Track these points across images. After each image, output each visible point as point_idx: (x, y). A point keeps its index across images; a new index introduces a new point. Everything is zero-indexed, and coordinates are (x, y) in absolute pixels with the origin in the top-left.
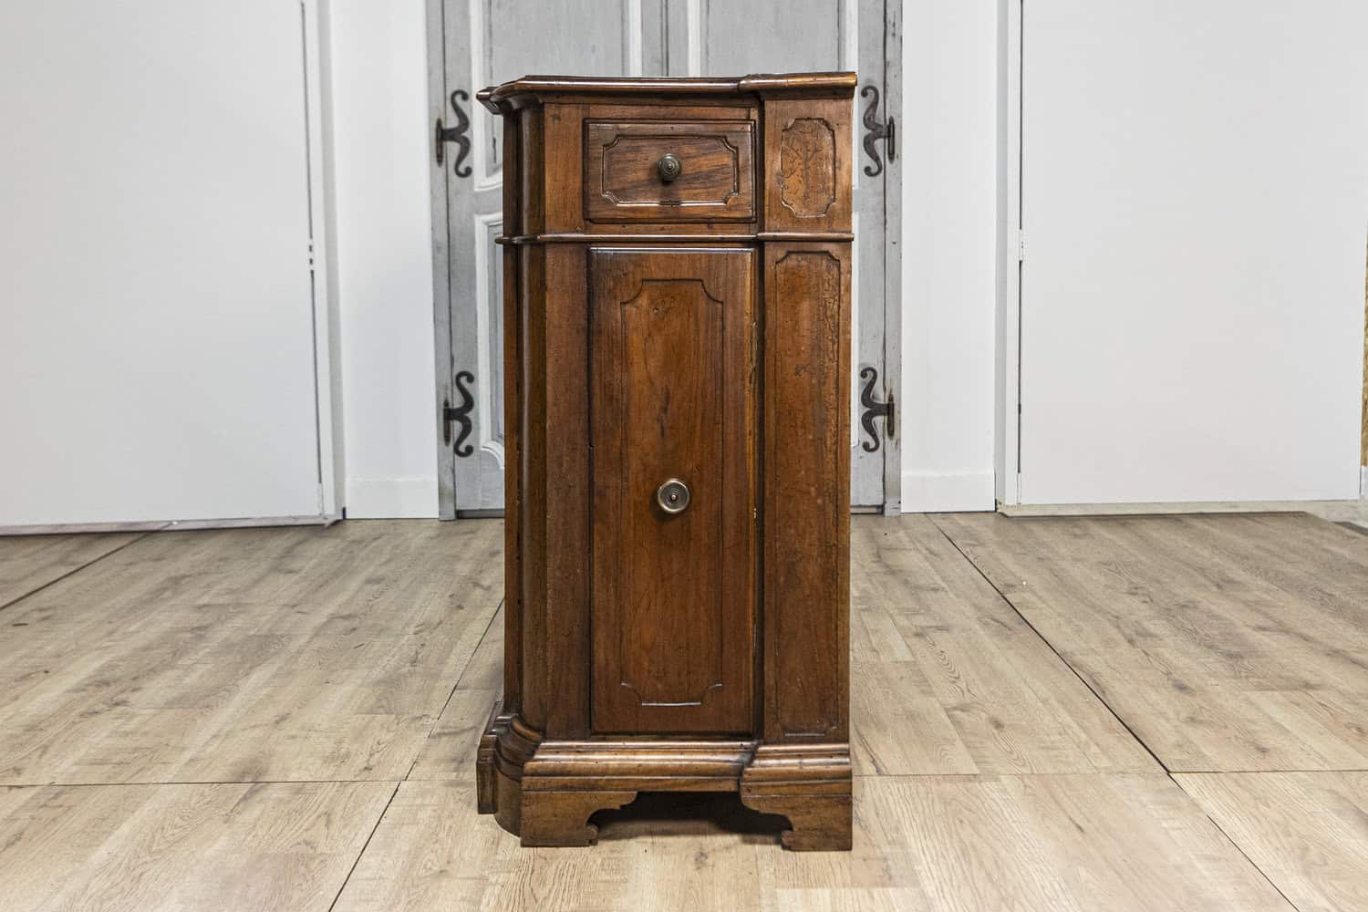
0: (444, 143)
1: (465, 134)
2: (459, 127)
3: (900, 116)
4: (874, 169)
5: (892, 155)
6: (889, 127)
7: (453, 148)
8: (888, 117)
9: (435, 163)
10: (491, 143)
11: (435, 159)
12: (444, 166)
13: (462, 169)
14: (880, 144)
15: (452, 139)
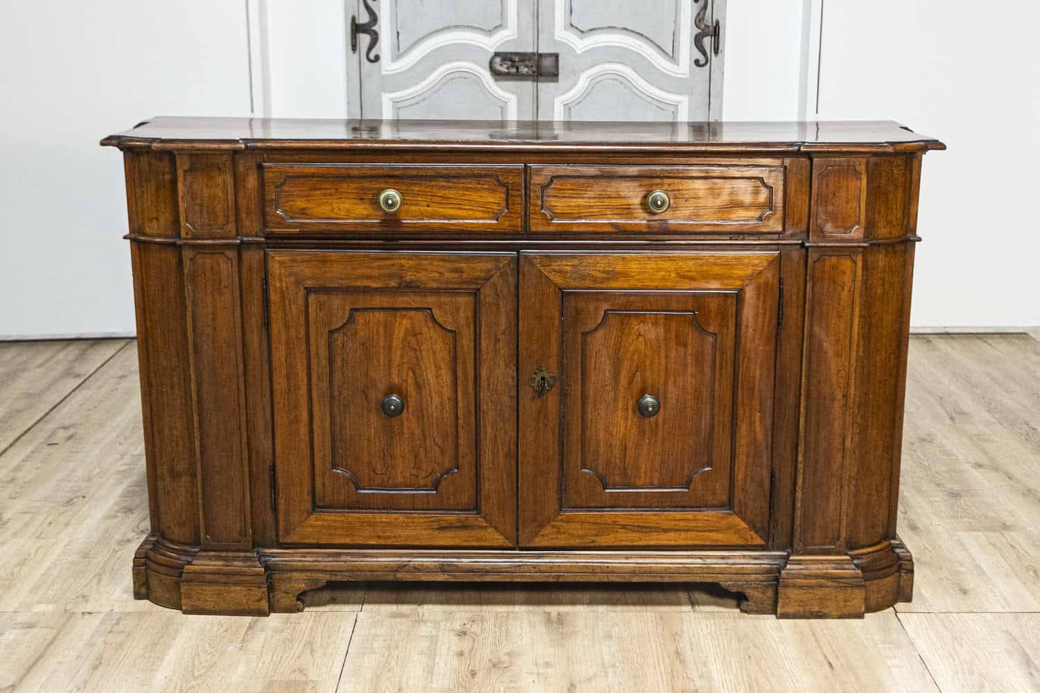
0: (358, 35)
1: (374, 28)
2: (370, 22)
3: (724, 18)
4: (702, 61)
5: (716, 51)
6: (715, 28)
7: (364, 39)
8: (714, 20)
9: (351, 51)
10: (395, 35)
11: (350, 47)
12: (357, 52)
13: (372, 56)
14: (707, 42)
15: (365, 31)
